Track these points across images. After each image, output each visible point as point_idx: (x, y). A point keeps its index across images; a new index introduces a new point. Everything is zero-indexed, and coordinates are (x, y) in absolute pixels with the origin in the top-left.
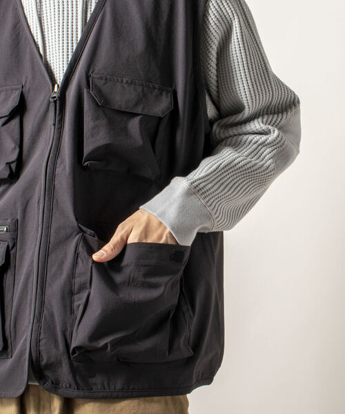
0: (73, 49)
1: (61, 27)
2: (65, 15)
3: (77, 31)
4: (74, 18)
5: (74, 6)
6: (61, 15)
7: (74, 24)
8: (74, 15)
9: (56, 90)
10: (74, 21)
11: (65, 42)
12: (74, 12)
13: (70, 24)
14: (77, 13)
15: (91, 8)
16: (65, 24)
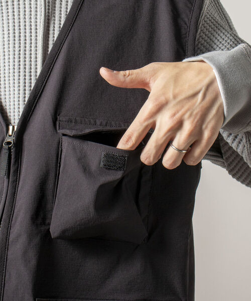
0: (31, 86)
1: (17, 56)
2: (22, 42)
3: (36, 61)
4: (33, 45)
5: (33, 31)
6: (17, 42)
7: (33, 52)
8: (33, 41)
9: (10, 132)
10: (33, 48)
11: (22, 74)
12: (33, 38)
13: (28, 53)
14: (36, 39)
15: (54, 34)
16: (22, 52)
